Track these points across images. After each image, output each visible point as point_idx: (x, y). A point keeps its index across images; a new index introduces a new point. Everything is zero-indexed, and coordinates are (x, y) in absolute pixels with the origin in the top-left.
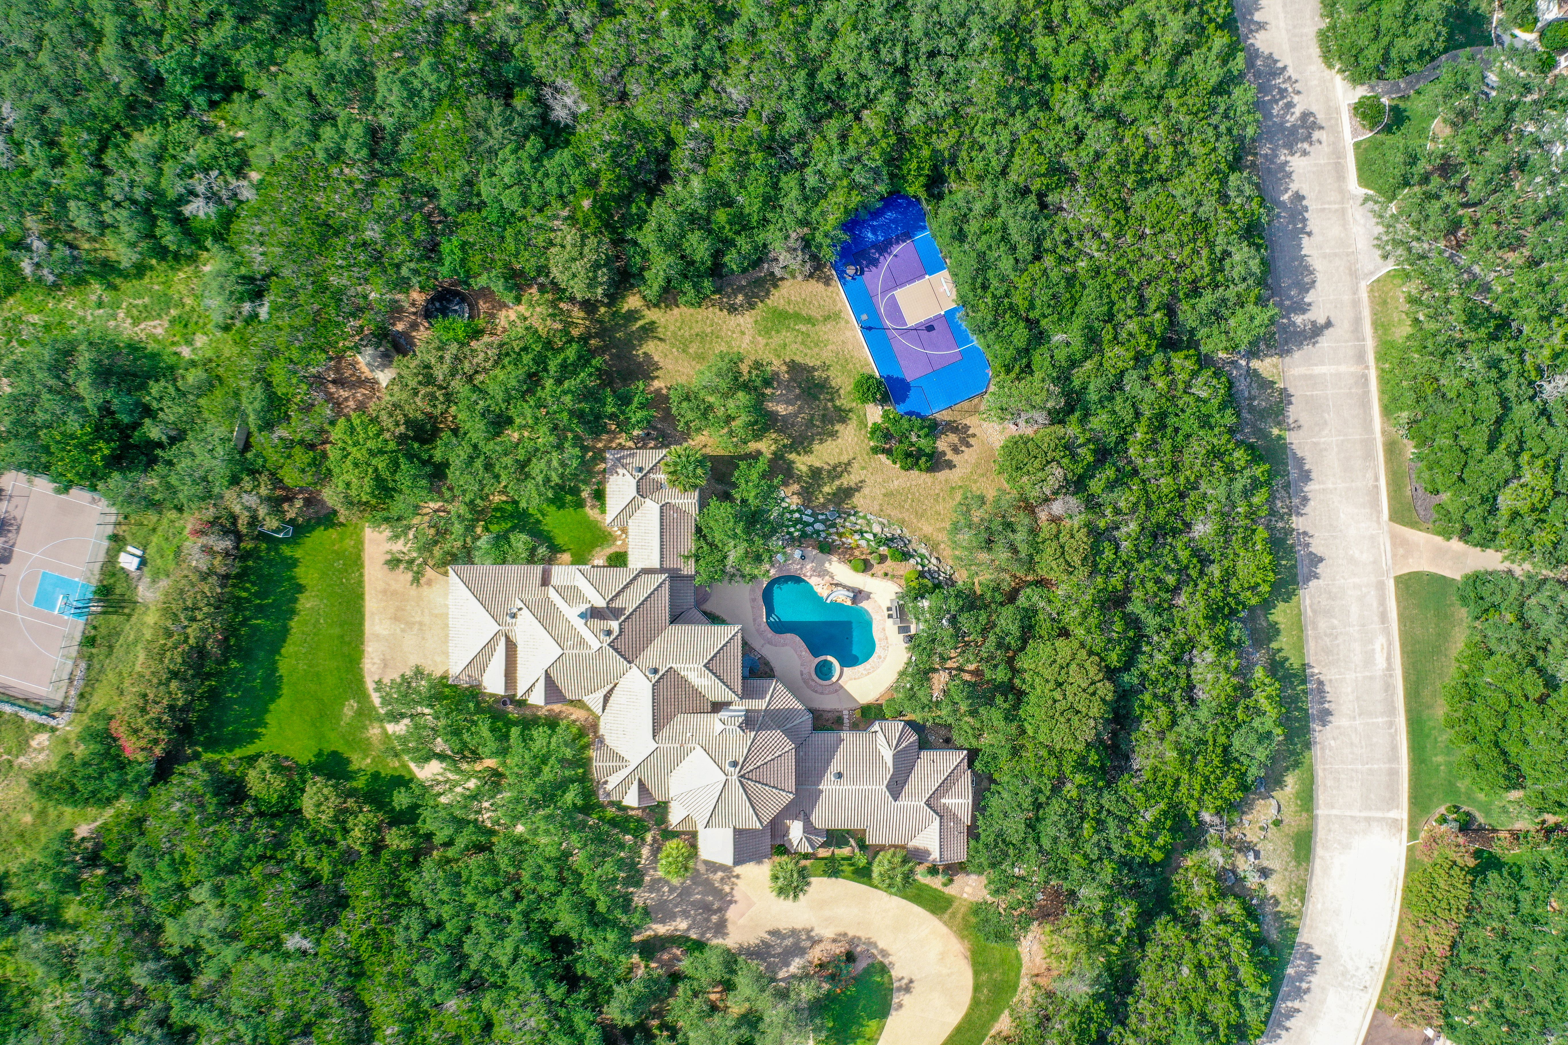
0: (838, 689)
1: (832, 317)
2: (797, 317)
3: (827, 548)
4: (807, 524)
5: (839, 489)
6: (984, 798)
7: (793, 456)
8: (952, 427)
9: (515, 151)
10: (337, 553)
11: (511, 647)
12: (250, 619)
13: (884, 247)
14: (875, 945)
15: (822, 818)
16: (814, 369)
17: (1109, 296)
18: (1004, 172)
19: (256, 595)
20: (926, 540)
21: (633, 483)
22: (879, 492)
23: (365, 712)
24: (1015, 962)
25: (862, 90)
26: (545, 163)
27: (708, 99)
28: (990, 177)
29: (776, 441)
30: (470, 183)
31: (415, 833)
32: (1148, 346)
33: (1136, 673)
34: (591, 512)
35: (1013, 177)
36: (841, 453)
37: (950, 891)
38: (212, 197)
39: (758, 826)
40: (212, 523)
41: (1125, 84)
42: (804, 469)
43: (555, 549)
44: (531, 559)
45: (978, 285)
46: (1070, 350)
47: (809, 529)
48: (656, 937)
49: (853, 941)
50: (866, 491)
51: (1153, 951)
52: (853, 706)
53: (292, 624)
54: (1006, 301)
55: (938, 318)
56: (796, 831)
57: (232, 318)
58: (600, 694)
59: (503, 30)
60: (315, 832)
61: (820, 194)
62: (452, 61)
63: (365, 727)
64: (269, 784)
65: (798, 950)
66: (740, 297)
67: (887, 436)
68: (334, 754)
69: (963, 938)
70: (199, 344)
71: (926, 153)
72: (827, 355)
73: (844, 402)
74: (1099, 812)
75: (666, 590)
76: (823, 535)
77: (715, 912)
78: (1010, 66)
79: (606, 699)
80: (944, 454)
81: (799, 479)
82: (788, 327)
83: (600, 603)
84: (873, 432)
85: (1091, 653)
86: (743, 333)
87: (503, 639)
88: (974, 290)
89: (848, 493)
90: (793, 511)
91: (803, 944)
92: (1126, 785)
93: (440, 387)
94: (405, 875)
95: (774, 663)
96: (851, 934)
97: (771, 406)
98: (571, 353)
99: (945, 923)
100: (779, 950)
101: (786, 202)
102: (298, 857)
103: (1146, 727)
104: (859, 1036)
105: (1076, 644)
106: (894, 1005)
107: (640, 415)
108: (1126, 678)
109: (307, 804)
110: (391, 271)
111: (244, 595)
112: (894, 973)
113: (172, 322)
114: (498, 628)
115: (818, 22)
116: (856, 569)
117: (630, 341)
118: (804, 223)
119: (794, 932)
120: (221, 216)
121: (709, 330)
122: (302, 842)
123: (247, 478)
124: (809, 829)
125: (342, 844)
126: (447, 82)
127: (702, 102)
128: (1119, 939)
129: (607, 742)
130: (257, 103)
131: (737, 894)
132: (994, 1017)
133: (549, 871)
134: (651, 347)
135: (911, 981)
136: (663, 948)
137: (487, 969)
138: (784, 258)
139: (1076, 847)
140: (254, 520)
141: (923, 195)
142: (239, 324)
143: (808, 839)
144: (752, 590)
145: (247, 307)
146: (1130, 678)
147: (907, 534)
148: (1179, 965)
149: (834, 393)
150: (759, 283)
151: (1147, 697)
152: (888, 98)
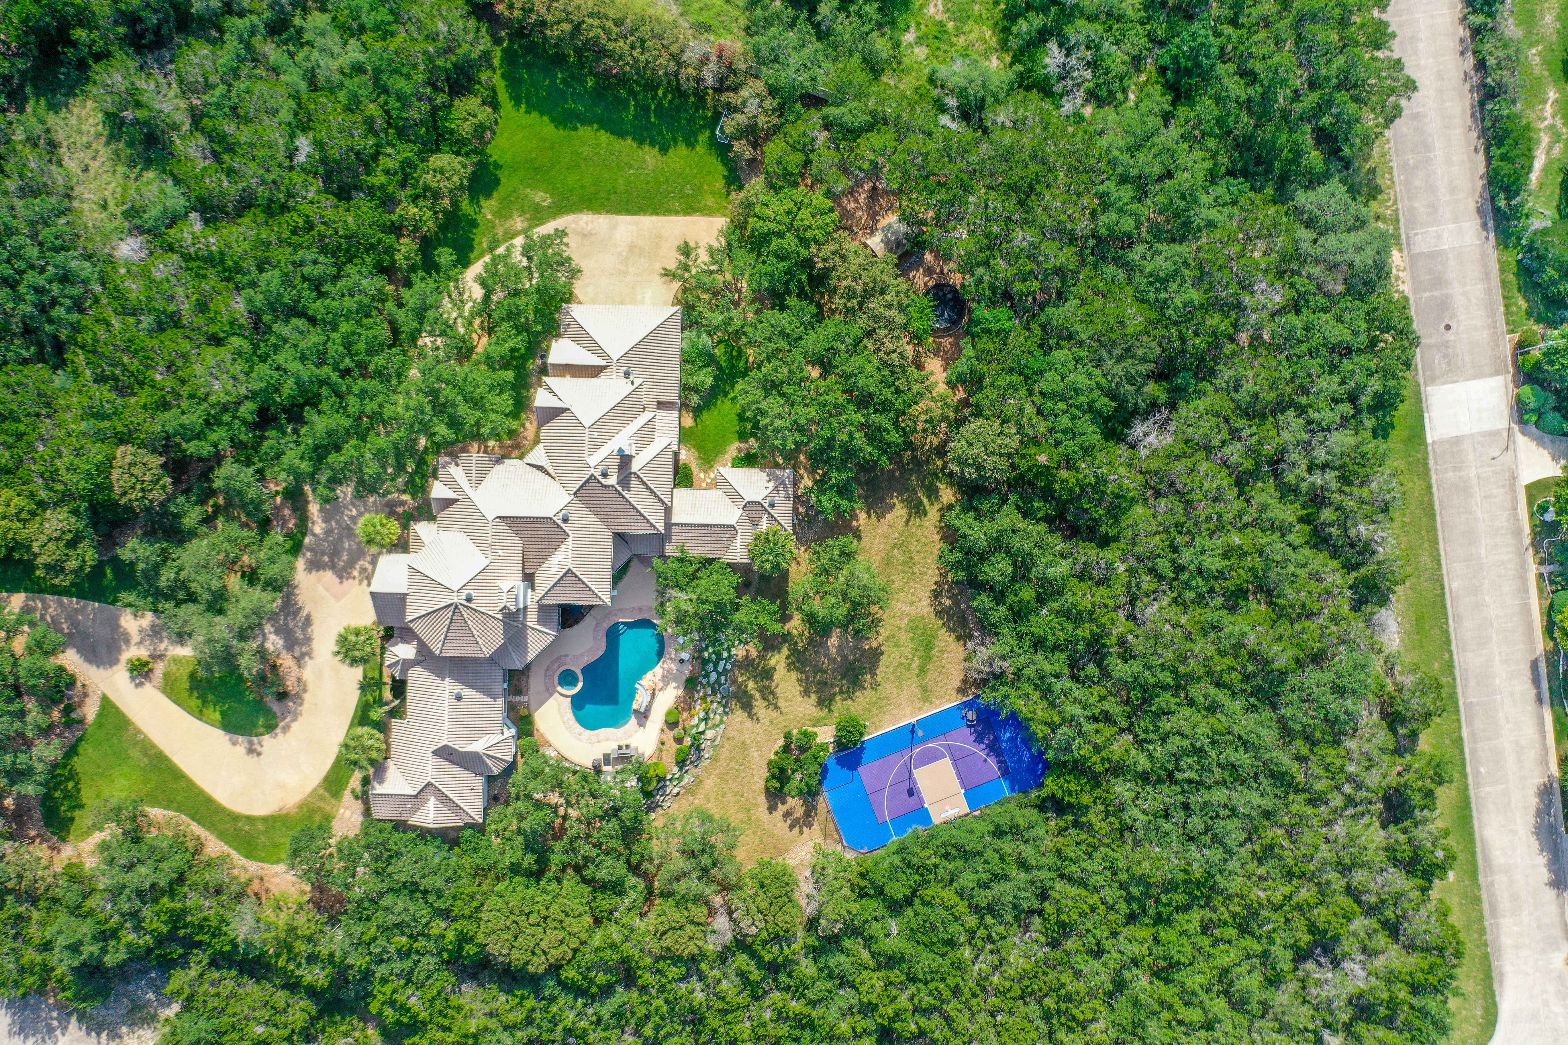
0: (550, 692)
1: (926, 695)
2: (927, 659)
3: (691, 684)
4: (716, 665)
5: (751, 697)
6: (434, 838)
7: (785, 651)
8: (810, 811)
9: (1099, 386)
10: (700, 188)
11: (593, 372)
12: (635, 99)
13: (994, 749)
14: (293, 721)
15: (418, 678)
16: (874, 674)
17: (933, 980)
18: (1062, 876)
19: (659, 106)
20: (698, 782)
21: (758, 499)
22: (747, 737)
23: (539, 215)
24: (275, 858)
25: (1152, 736)
26: (1087, 416)
27: (1147, 582)
28: (1059, 863)
29: (801, 635)
30: (1070, 337)
31: (413, 268)
32: (881, 1016)
33: (556, 992)
34: (733, 449)
35: (1059, 885)
36: (787, 700)
37: (347, 796)
38: (1064, 73)
39: (409, 618)
40: (730, 67)
41: (1150, 1000)
42: (772, 662)
43: (697, 412)
44: (685, 388)
45: (949, 849)
46: (881, 936)
47: (710, 667)
48: (307, 502)
49: (298, 698)
50: (749, 723)
51: (281, 997)
52: (532, 706)
53: (629, 141)
54: (932, 877)
55: (921, 801)
56: (405, 651)
57: (942, 86)
58: (544, 462)
59: (1226, 374)
60: (414, 167)
61: (1046, 693)
62: (1196, 321)
63: (523, 213)
64: (465, 120)
65: (291, 643)
66: (948, 602)
67: (803, 749)
68: (497, 182)
69: (300, 807)
70: (917, 50)
71: (1086, 799)
72: (887, 688)
73: (839, 704)
74: (417, 952)
75: (647, 530)
76: (704, 681)
77: (332, 561)
78: (1170, 886)
79: (540, 468)
80: (784, 802)
81: (762, 657)
82: (917, 650)
83: (635, 466)
84: (806, 735)
85: (575, 951)
86: (912, 604)
87: (604, 363)
88: (944, 845)
89: (747, 706)
90: (729, 651)
91: (297, 649)
92: (445, 979)
93: (861, 305)
94: (368, 260)
95: (576, 629)
96: (306, 696)
97: (836, 632)
98: (893, 437)
99: (314, 790)
100: (291, 625)
101: (1039, 657)
102: (390, 151)
103: (503, 998)
104: (205, 702)
105: (584, 936)
106: (235, 737)
107: (828, 505)
108: (551, 983)
109: (443, 160)
110: (981, 256)
111: (660, 93)
112: (266, 738)
113: (940, 24)
114: (615, 359)
115: (1222, 696)
116: (668, 713)
117: (907, 490)
118: (1018, 674)
119: (308, 640)
120: (1047, 78)
121: (916, 570)
122: (405, 155)
123: (775, 104)
124: (407, 665)
125: (402, 195)
126: (1174, 317)
127: (1144, 577)
128: (292, 967)
129: (498, 468)
130: (1159, 121)
131: (347, 583)
132: (221, 835)
133: (371, 406)
134: (900, 511)
135: (259, 754)
136: (294, 510)
137: (273, 339)
138: (984, 653)
139: (384, 929)
140: (733, 109)
141: (1044, 793)
142: (936, 92)
143: (397, 662)
144: (650, 609)
145: (952, 102)
146: (550, 987)
147: (704, 764)
148: (266, 1023)
149: (848, 695)
150: (962, 622)
151: (530, 1003)
152: (1143, 763)
